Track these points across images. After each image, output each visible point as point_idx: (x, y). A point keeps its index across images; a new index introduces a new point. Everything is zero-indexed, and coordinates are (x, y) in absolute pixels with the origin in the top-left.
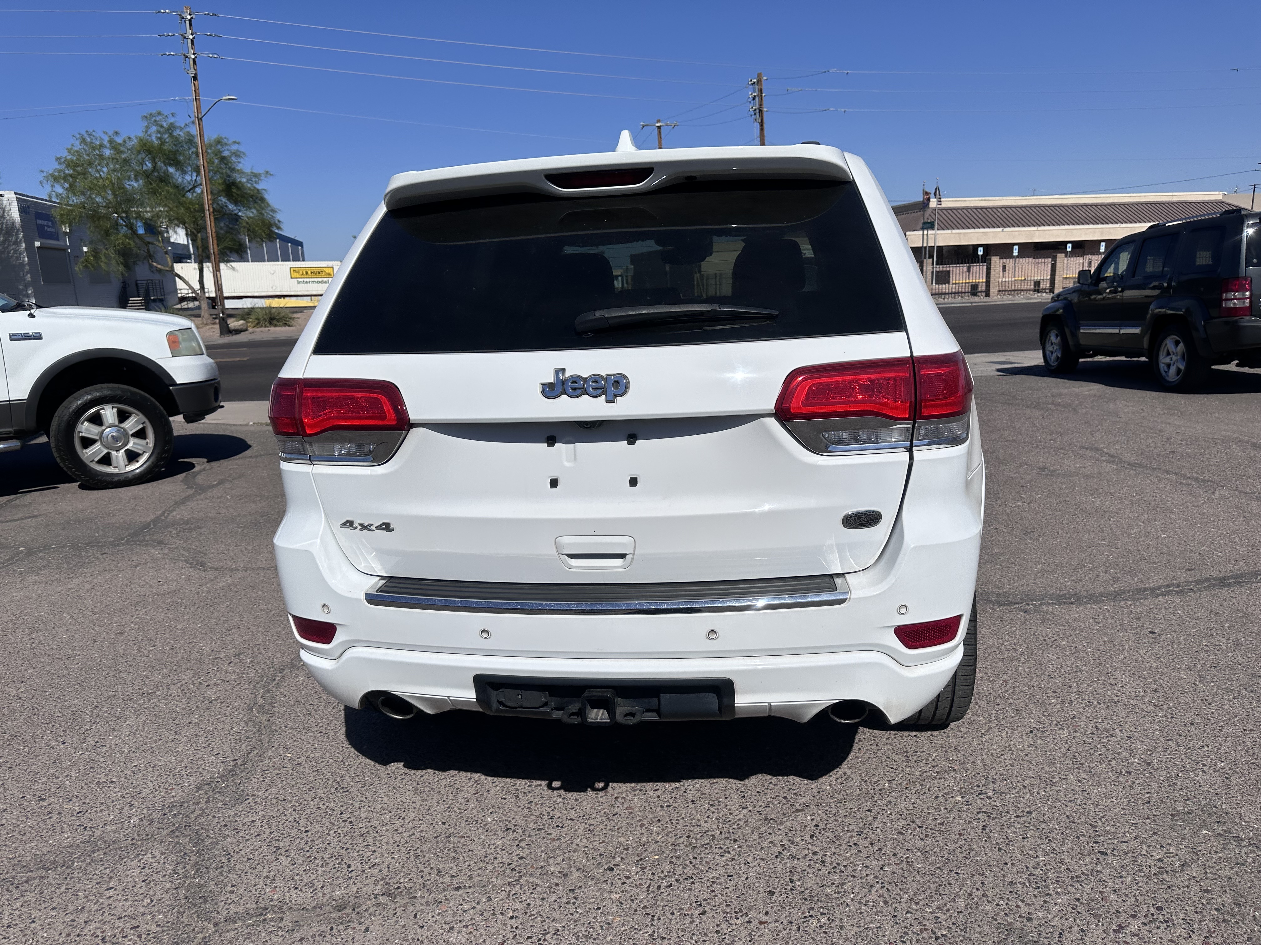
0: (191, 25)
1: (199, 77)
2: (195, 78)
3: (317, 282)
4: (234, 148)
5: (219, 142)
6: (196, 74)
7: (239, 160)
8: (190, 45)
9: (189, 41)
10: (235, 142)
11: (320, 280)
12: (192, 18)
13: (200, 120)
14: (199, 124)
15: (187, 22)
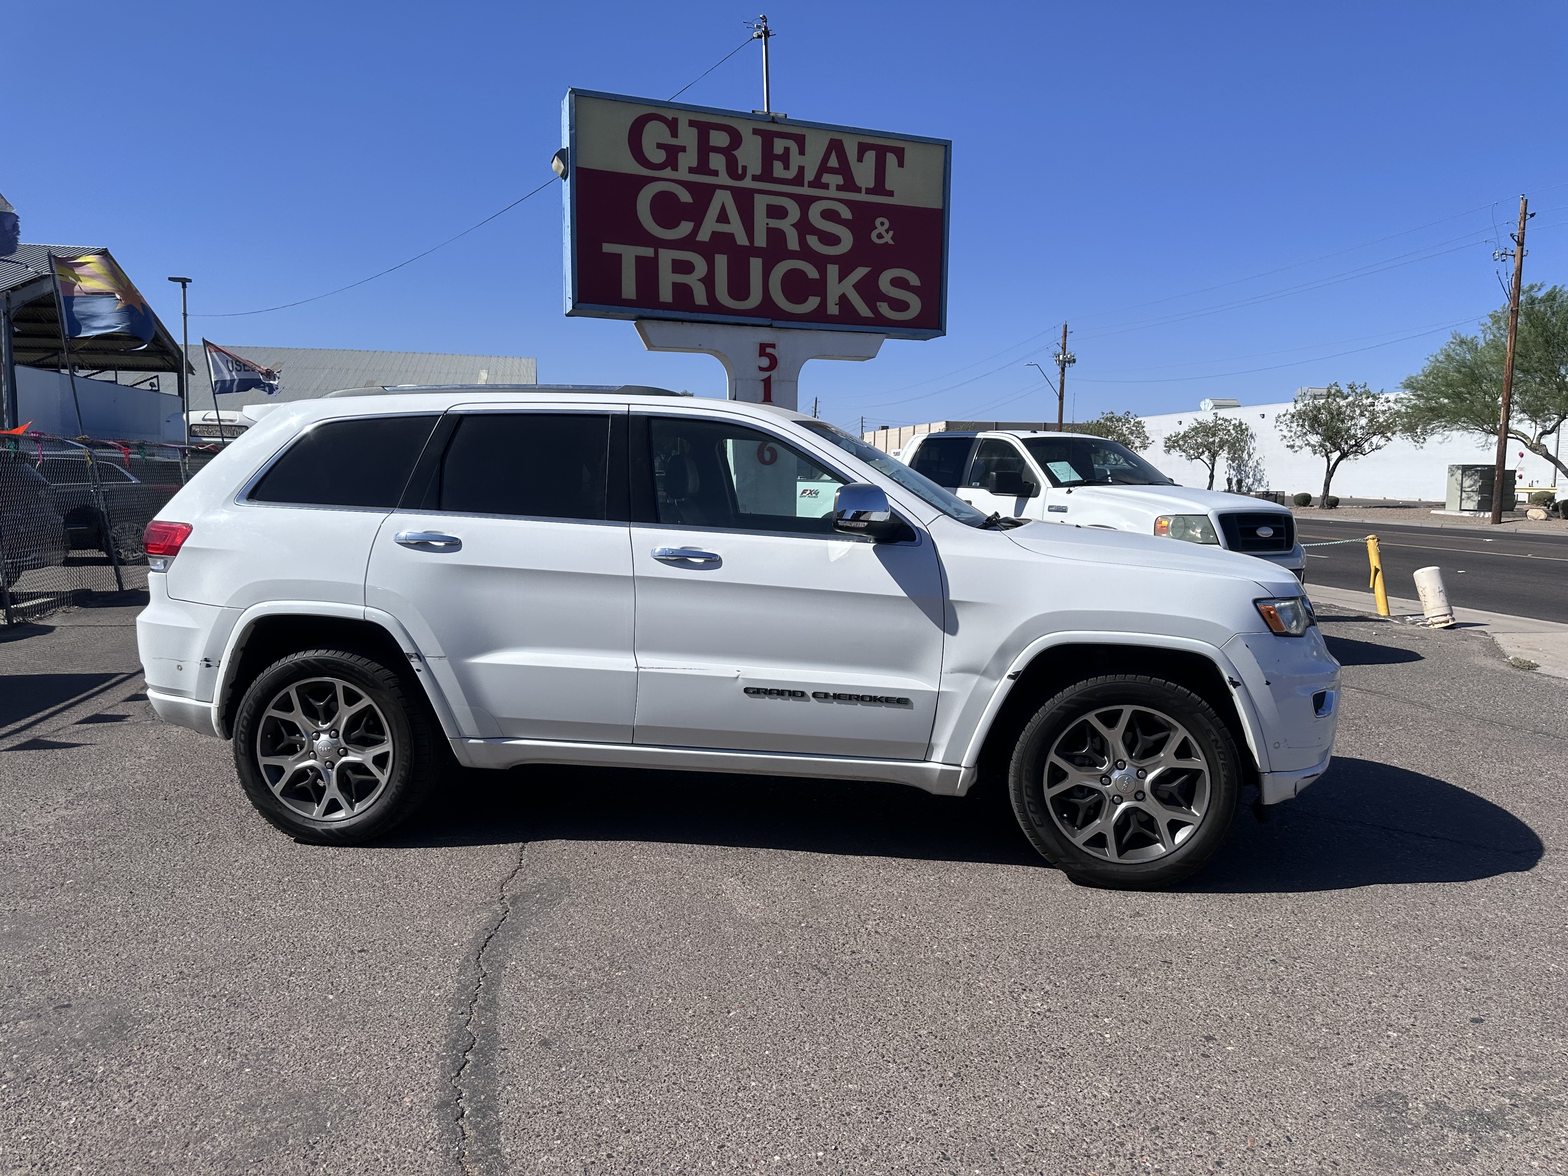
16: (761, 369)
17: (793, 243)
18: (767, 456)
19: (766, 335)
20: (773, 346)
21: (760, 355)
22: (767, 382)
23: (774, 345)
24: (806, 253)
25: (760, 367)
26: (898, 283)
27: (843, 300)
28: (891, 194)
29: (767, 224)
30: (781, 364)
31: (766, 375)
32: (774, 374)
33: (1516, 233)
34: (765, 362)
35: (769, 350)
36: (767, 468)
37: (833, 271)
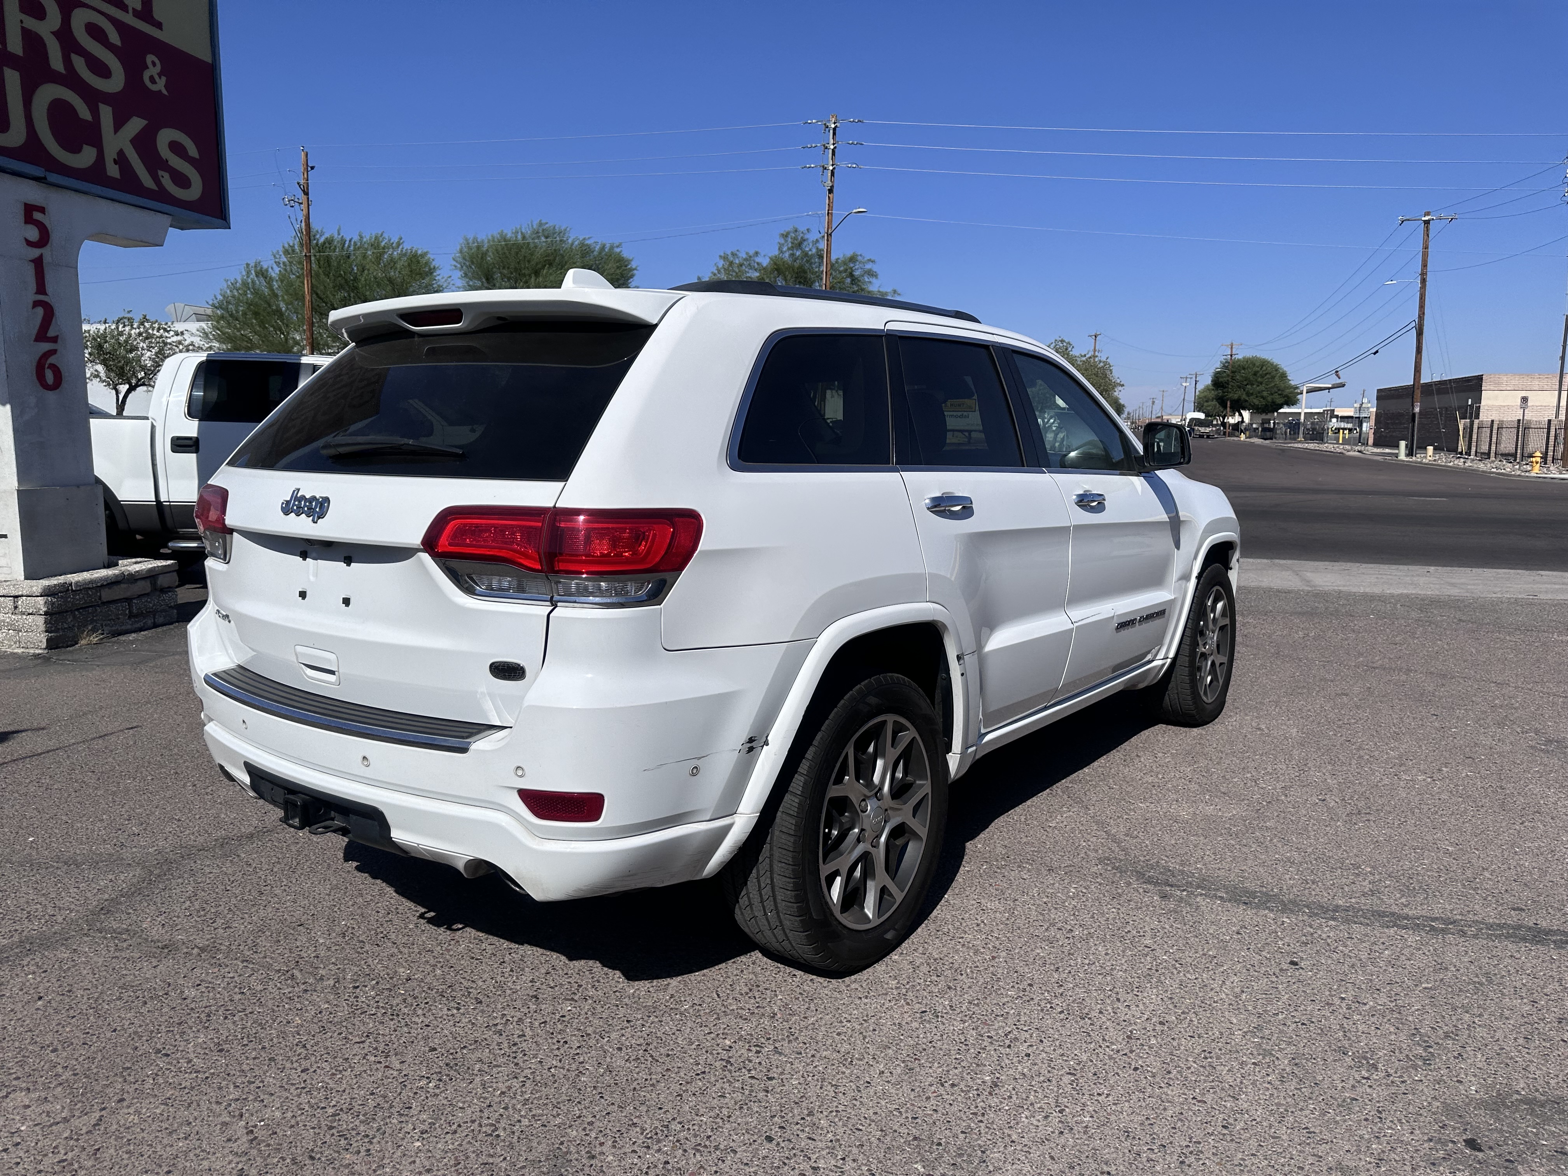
0: (834, 134)
1: (835, 190)
2: (831, 191)
3: (956, 417)
4: (868, 266)
5: (853, 259)
6: (832, 187)
7: (871, 279)
8: (830, 155)
9: (831, 151)
10: (870, 260)
11: (959, 414)
12: (836, 127)
13: (829, 235)
14: (828, 240)
15: (831, 132)
16: (29, 243)
17: (56, 62)
18: (49, 377)
19: (33, 193)
20: (42, 210)
21: (26, 222)
22: (38, 263)
23: (44, 208)
24: (71, 80)
25: (26, 240)
26: (176, 148)
27: (121, 159)
28: (159, 25)
29: (22, 22)
30: (55, 237)
31: (35, 253)
32: (46, 251)
33: (302, 182)
34: (33, 234)
35: (37, 216)
36: (51, 396)
37: (106, 113)
